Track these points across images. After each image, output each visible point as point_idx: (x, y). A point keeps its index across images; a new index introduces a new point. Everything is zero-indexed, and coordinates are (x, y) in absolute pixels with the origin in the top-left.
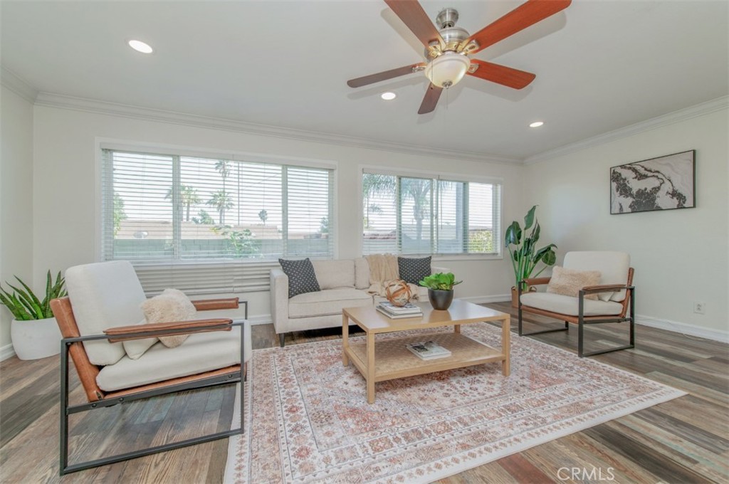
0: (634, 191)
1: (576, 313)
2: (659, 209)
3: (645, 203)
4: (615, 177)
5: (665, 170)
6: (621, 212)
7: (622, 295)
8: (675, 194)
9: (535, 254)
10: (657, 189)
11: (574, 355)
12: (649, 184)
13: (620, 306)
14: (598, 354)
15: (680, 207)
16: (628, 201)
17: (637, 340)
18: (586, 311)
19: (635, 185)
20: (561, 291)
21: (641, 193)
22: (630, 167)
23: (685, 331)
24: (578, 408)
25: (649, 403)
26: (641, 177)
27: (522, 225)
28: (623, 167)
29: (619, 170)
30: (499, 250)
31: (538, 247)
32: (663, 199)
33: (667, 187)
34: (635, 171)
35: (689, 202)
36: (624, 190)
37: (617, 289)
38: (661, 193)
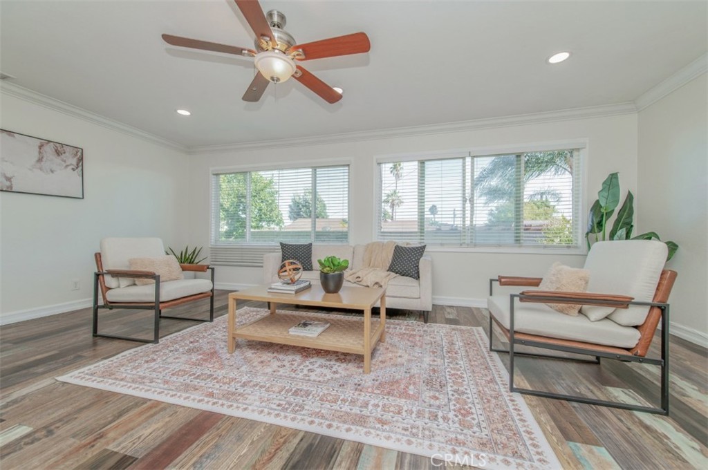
13: (637, 334)
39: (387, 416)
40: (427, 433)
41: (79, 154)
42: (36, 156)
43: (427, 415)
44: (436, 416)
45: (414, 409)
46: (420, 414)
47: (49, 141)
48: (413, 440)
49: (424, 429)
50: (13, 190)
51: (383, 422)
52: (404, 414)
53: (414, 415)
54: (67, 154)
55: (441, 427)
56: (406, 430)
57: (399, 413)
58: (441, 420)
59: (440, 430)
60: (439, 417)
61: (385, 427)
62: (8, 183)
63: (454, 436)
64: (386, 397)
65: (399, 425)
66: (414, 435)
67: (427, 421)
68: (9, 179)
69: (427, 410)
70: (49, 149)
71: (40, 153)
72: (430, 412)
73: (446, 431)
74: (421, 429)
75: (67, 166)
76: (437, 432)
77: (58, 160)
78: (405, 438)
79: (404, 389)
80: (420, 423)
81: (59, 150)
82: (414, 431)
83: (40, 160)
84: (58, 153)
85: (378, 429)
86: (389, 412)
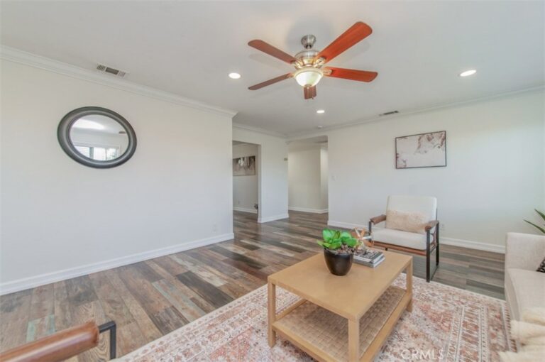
39: (213, 330)
40: (183, 340)
41: (443, 135)
42: (417, 145)
43: (192, 350)
44: (185, 355)
45: (203, 347)
46: (197, 347)
47: (424, 134)
48: (188, 331)
49: (187, 341)
50: (407, 166)
51: (211, 326)
52: (206, 339)
53: (200, 343)
54: (435, 138)
55: (177, 350)
56: (196, 333)
57: (209, 337)
58: (180, 354)
59: (176, 348)
60: (183, 356)
61: (207, 325)
62: (404, 164)
63: (166, 351)
64: (230, 339)
65: (202, 332)
66: (189, 334)
67: (189, 347)
68: (405, 162)
69: (196, 355)
70: (424, 138)
71: (419, 143)
72: (192, 354)
73: (172, 351)
74: (189, 339)
75: (435, 146)
76: (178, 345)
77: (429, 144)
78: (192, 329)
79: (228, 357)
80: (192, 342)
81: (430, 137)
82: (191, 335)
83: (419, 147)
84: (429, 139)
85: (210, 322)
86: (216, 333)
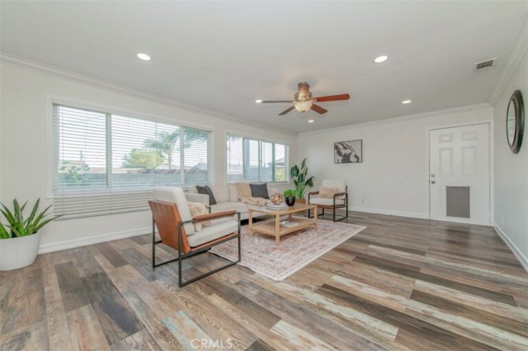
0: (343, 154)
1: (332, 204)
2: (351, 162)
3: (346, 159)
4: (336, 147)
5: (353, 146)
6: (338, 162)
7: (344, 197)
8: (356, 156)
9: (306, 181)
10: (350, 154)
11: (332, 222)
12: (348, 151)
13: (344, 201)
14: (338, 221)
15: (358, 162)
16: (341, 158)
17: (349, 215)
18: (336, 204)
19: (343, 152)
20: (324, 196)
21: (345, 155)
22: (341, 143)
23: (359, 211)
24: (343, 235)
25: (360, 231)
26: (345, 148)
27: (300, 167)
28: (339, 143)
29: (337, 144)
30: (288, 180)
31: (306, 178)
32: (352, 158)
33: (353, 154)
34: (343, 145)
35: (360, 161)
36: (339, 153)
37: (342, 194)
38: (352, 156)
